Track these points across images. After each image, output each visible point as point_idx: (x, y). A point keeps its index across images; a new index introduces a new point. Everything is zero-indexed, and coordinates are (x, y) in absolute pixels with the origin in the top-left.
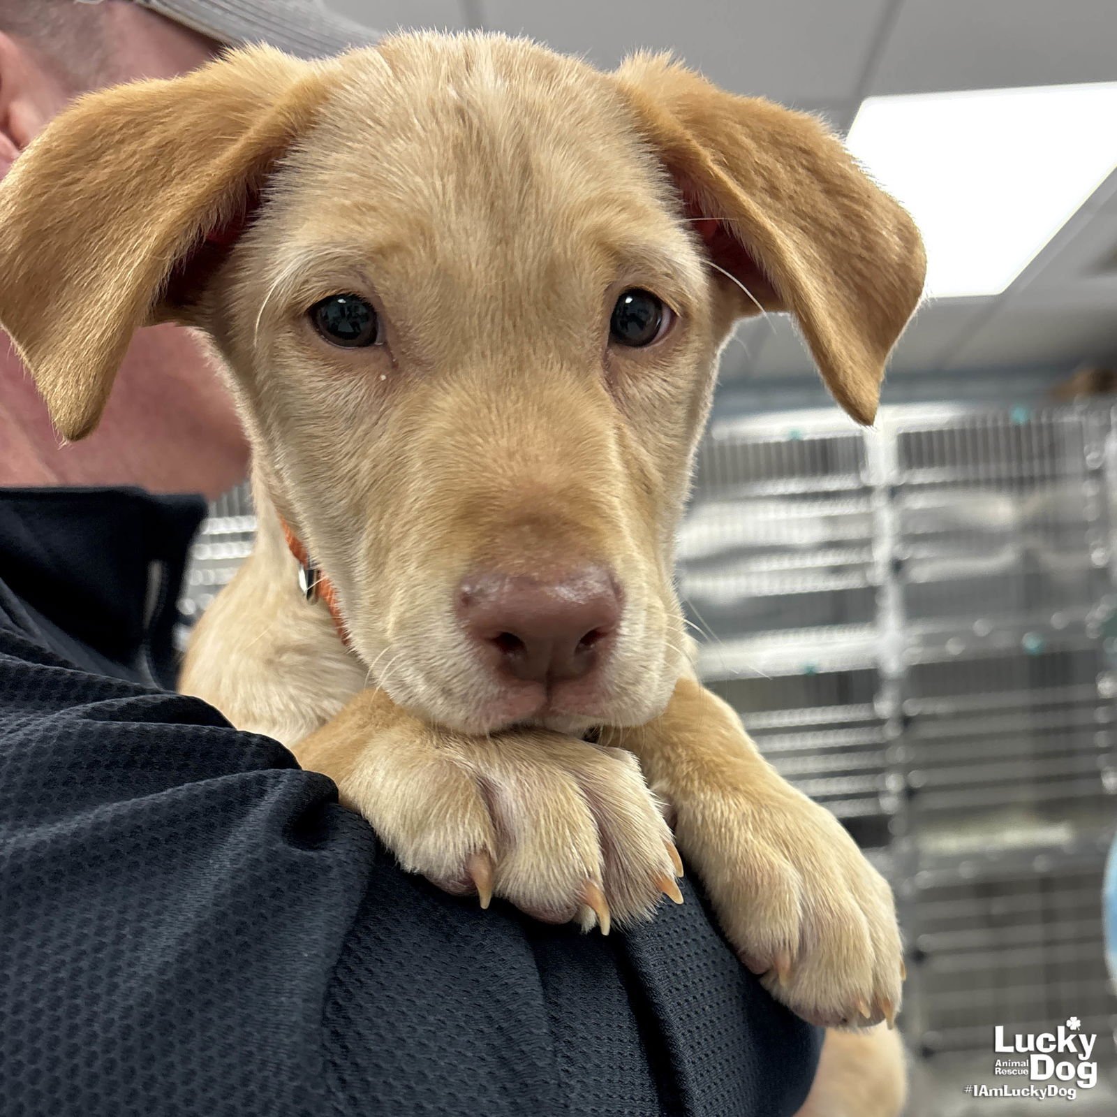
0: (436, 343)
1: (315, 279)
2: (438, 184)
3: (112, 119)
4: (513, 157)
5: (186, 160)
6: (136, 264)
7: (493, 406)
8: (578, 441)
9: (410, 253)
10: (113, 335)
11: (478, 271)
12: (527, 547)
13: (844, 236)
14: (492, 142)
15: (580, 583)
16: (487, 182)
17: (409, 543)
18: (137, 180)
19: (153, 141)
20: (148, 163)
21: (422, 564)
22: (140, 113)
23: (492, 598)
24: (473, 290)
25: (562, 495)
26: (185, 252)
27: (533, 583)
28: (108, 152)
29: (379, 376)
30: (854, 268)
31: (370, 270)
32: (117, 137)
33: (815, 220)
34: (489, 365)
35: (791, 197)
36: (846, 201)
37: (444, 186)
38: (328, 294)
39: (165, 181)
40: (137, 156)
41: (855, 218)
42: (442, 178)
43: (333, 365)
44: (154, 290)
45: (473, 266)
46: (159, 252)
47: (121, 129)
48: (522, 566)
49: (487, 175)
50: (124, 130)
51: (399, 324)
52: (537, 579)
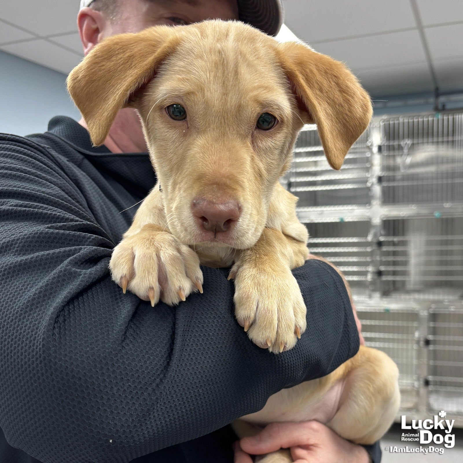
0: (201, 123)
1: (168, 99)
2: (208, 75)
3: (116, 46)
4: (233, 68)
5: (136, 62)
6: (119, 94)
7: (213, 146)
8: (236, 160)
9: (196, 95)
10: (111, 115)
11: (216, 103)
12: (214, 192)
13: (342, 106)
14: (227, 62)
15: (227, 205)
16: (223, 76)
17: (182, 184)
18: (122, 66)
19: (127, 54)
20: (125, 62)
21: (184, 191)
22: (125, 45)
23: (200, 206)
24: (214, 109)
25: (228, 177)
26: (134, 90)
27: (214, 203)
28: (113, 57)
29: (183, 131)
30: (343, 117)
31: (185, 98)
32: (117, 52)
33: (333, 101)
34: (215, 133)
35: (327, 92)
36: (346, 95)
37: (210, 76)
38: (171, 104)
39: (130, 68)
40: (122, 59)
41: (347, 101)
42: (210, 73)
43: (170, 125)
44: (124, 101)
45: (215, 101)
46: (126, 90)
47: (118, 50)
48: (211, 197)
49: (224, 73)
50: (119, 50)
51: (191, 115)
52: (215, 202)
